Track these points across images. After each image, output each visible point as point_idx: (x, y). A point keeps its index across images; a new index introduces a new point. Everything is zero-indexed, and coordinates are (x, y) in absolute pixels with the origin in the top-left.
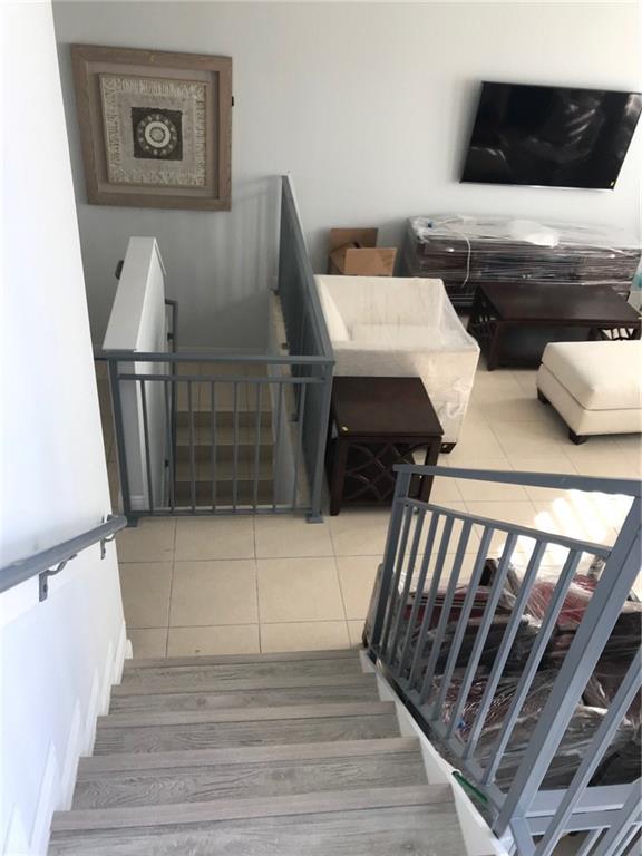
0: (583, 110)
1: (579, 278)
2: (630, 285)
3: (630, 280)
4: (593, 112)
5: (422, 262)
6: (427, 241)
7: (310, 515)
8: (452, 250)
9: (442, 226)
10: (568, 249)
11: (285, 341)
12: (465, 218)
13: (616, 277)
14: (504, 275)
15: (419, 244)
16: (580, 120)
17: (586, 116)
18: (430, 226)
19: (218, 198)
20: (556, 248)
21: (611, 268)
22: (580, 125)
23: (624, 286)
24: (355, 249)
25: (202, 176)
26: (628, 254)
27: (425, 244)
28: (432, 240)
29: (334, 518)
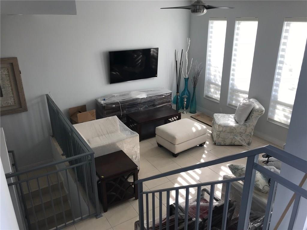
0: (138, 56)
1: (156, 105)
2: (171, 104)
3: (171, 102)
4: (141, 56)
5: (105, 112)
6: (105, 105)
7: (97, 215)
8: (114, 106)
9: (108, 99)
10: (150, 97)
11: (63, 153)
12: (115, 95)
13: (167, 102)
14: (133, 110)
15: (102, 106)
16: (138, 59)
17: (140, 57)
18: (104, 100)
19: (21, 107)
20: (146, 98)
21: (165, 100)
22: (139, 60)
23: (169, 104)
24: (80, 113)
25: (13, 101)
26: (168, 95)
27: (105, 106)
28: (107, 104)
29: (106, 213)
